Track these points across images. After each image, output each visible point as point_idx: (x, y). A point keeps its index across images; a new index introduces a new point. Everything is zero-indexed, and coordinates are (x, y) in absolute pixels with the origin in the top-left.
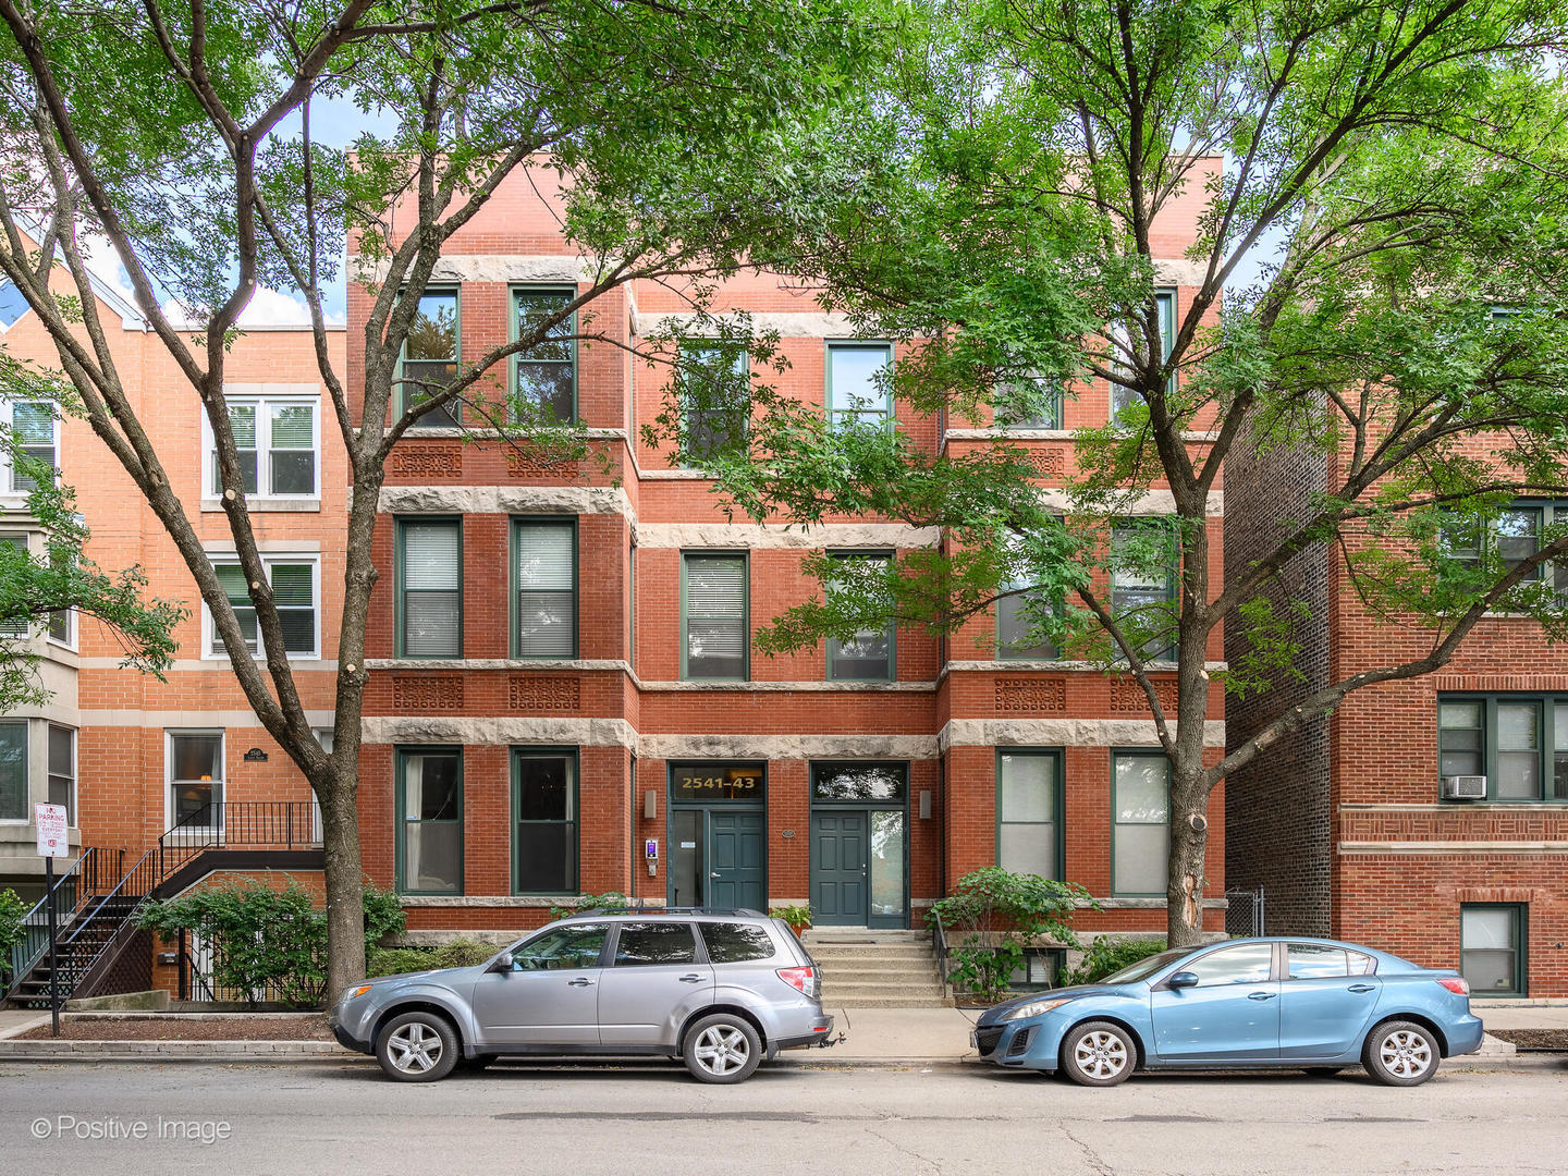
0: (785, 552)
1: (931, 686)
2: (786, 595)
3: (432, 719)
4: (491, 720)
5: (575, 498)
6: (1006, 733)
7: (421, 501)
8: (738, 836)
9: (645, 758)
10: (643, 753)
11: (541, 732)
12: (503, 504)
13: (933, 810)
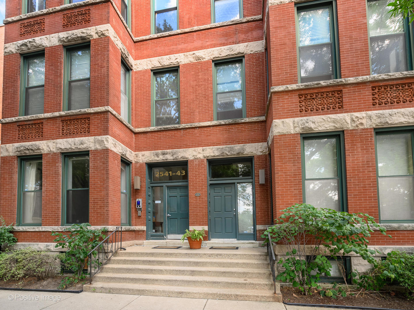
0: (194, 64)
1: (263, 118)
2: (195, 83)
3: (31, 143)
4: (53, 141)
5: (88, 32)
6: (307, 125)
7: (28, 44)
8: (178, 197)
9: (137, 163)
10: (136, 160)
11: (73, 145)
12: (60, 40)
13: (266, 180)
